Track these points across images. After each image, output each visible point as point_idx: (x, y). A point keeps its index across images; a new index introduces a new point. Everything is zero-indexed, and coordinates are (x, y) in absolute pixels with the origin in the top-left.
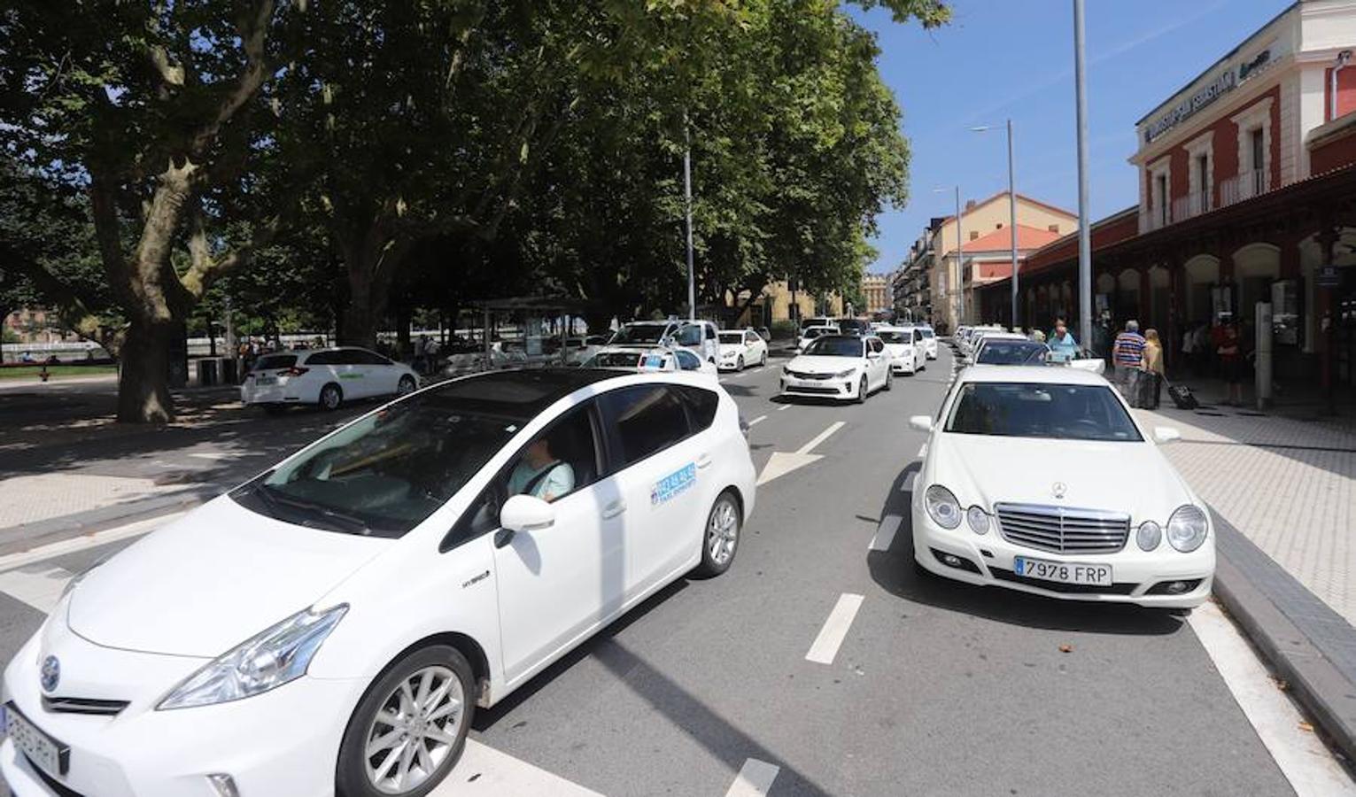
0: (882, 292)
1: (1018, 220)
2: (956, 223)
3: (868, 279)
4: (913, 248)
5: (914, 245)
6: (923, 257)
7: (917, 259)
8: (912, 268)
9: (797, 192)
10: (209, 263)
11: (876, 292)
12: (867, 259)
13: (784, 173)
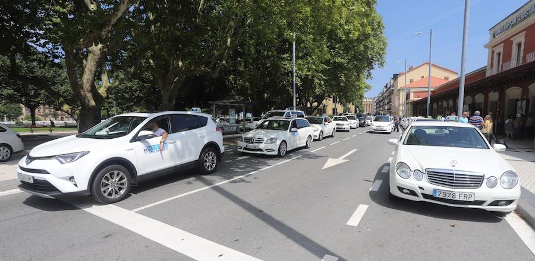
0: (371, 105)
1: (432, 75)
2: (404, 76)
4: (385, 87)
5: (385, 85)
6: (389, 90)
7: (386, 91)
8: (384, 95)
9: (338, 60)
10: (109, 85)
11: (368, 105)
12: (366, 89)
13: (334, 52)
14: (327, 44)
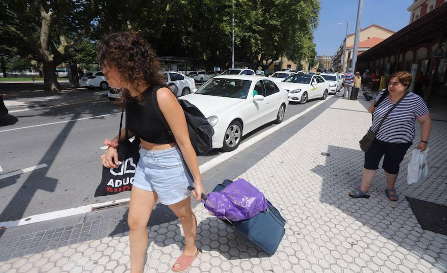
3: (325, 58)
9: (273, 22)
10: (66, 44)
11: (328, 63)
13: (268, 15)
14: (262, 8)
